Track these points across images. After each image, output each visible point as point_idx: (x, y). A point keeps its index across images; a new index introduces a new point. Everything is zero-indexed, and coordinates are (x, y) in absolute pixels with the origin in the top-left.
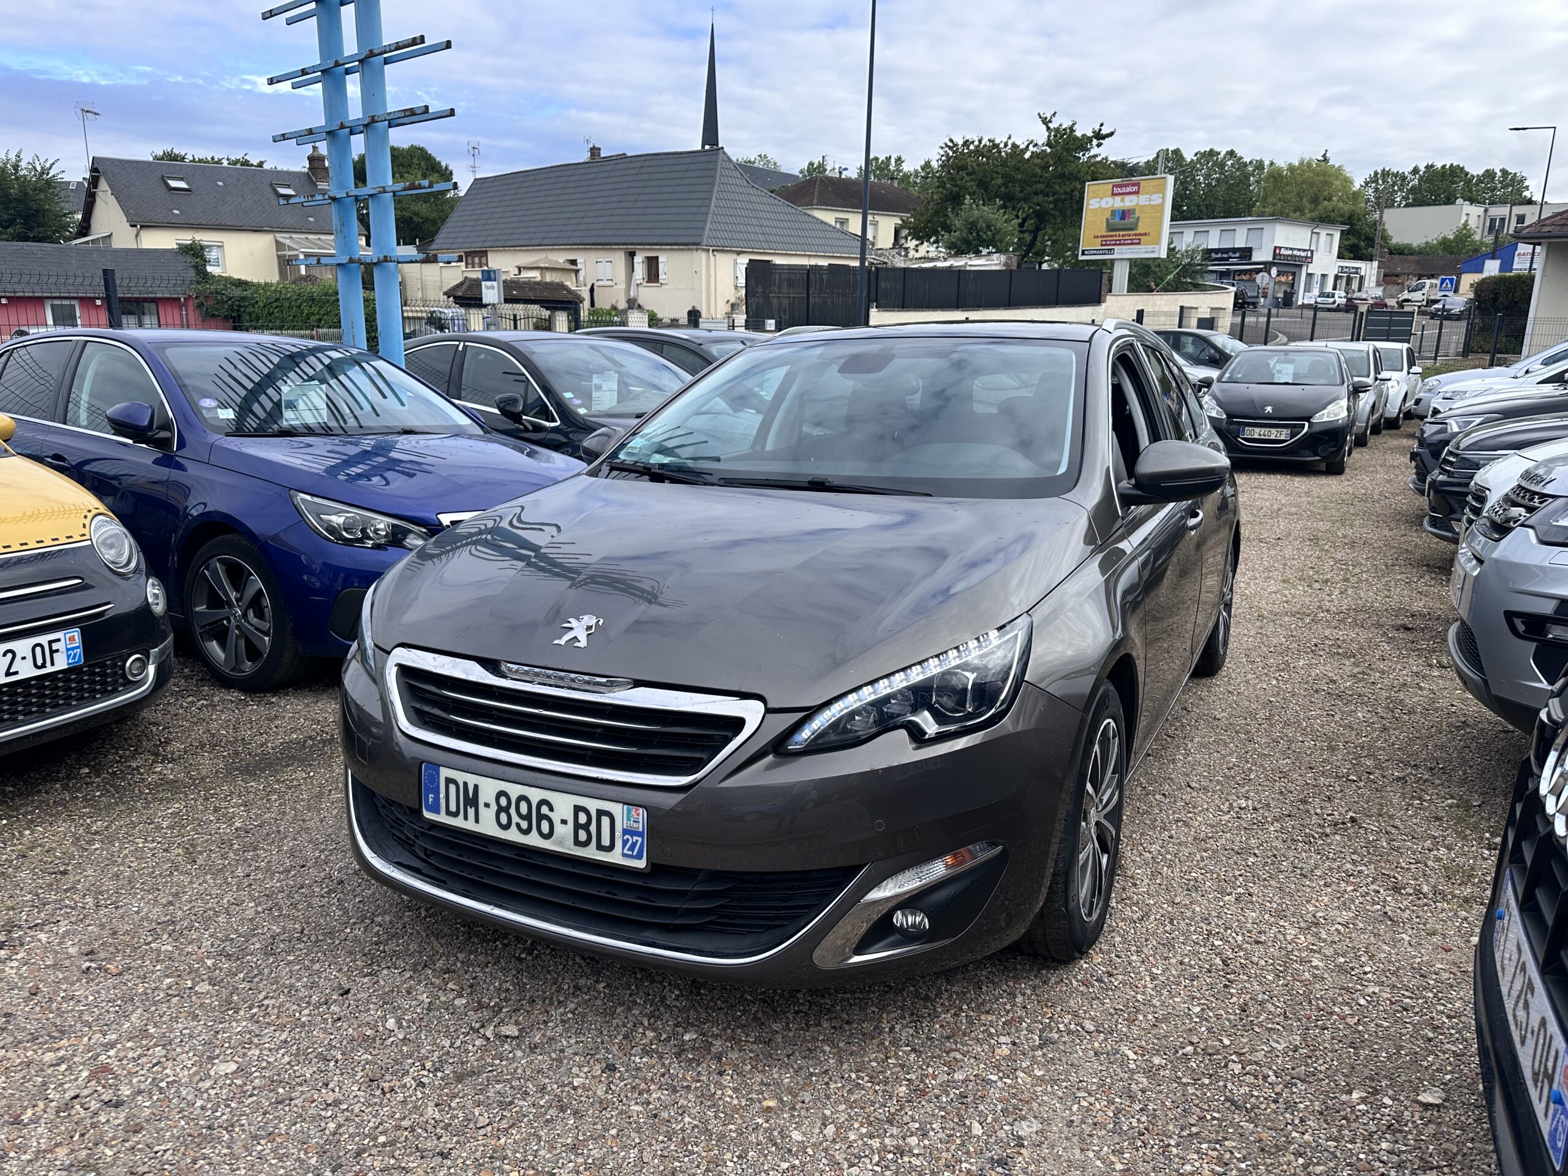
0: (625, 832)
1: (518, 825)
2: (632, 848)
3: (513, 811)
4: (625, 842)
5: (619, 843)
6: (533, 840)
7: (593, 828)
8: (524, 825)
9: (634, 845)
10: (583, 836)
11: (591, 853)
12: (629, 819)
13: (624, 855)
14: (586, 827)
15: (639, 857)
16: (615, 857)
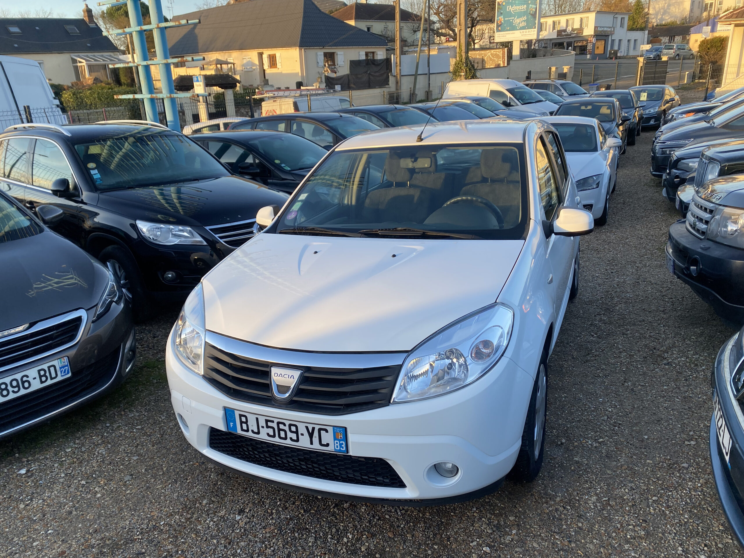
0: (60, 368)
1: (13, 392)
3: (9, 388)
4: (61, 372)
5: (59, 373)
6: (23, 392)
7: (48, 374)
8: (16, 389)
9: (65, 371)
10: (44, 379)
11: (49, 382)
12: (61, 363)
13: (62, 376)
14: (45, 375)
15: (68, 373)
16: (59, 378)
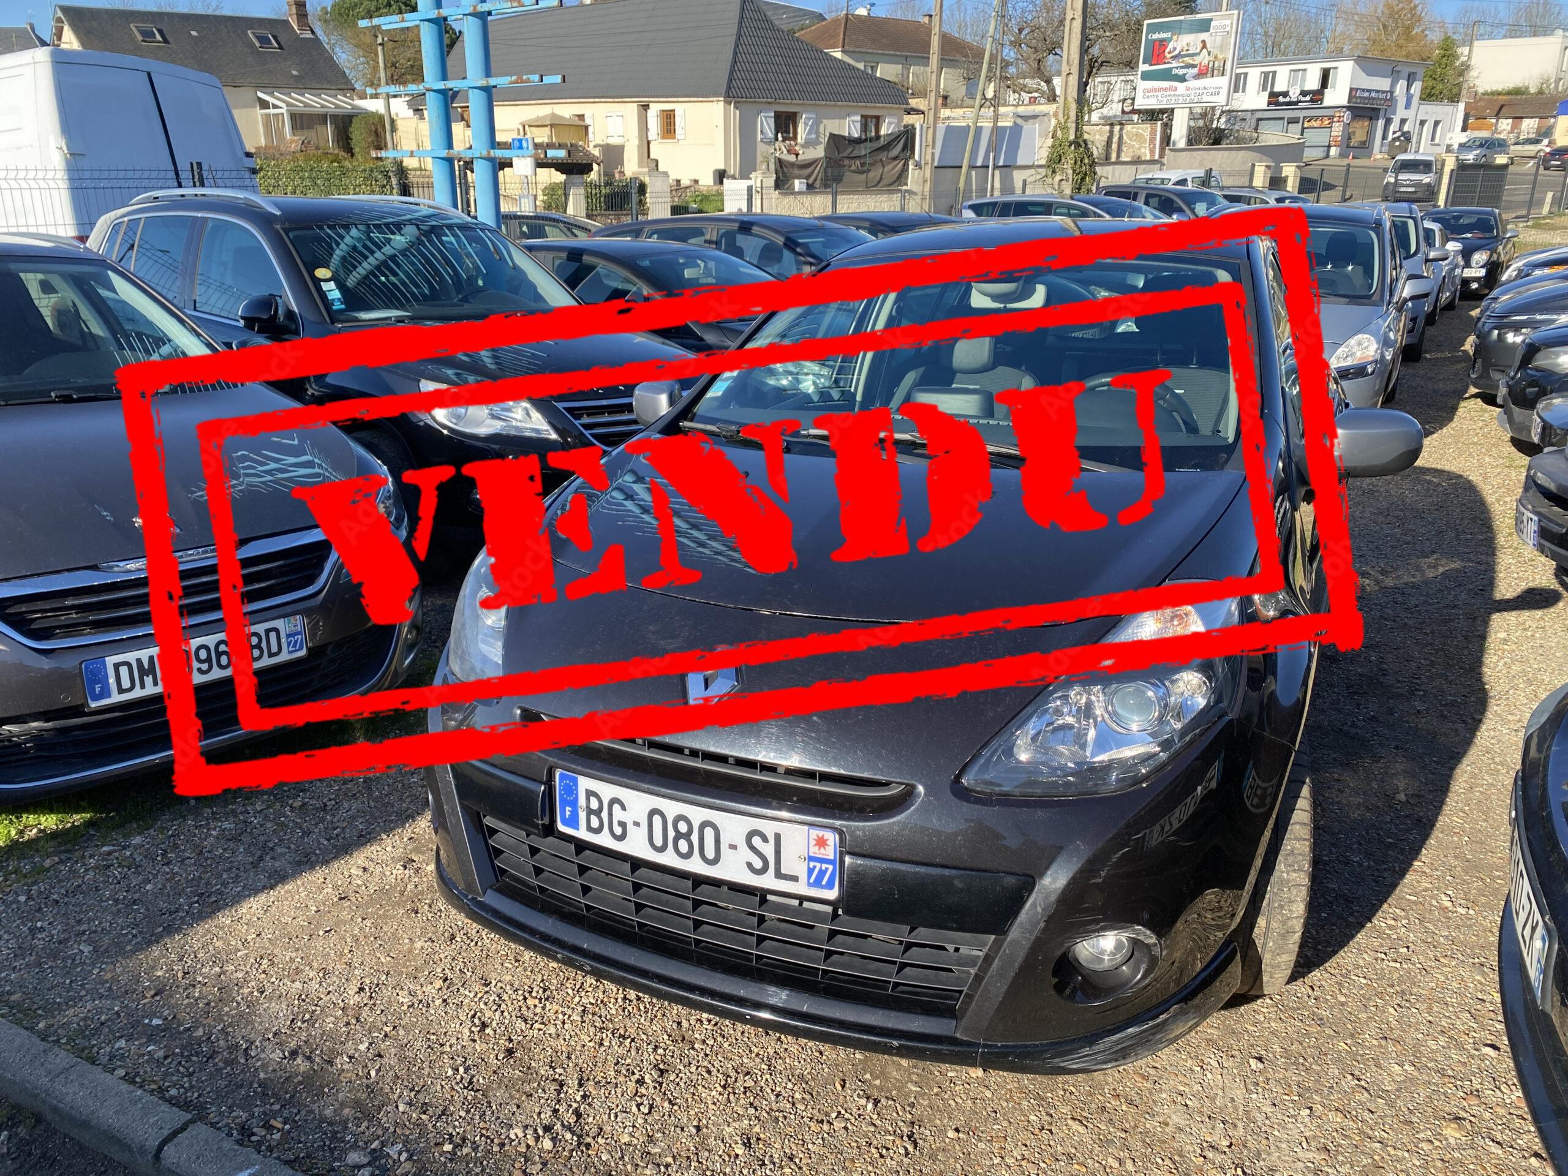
0: (288, 636)
1: (200, 670)
2: (295, 645)
4: (289, 644)
5: (284, 646)
6: (216, 675)
8: (205, 667)
9: (296, 642)
10: (256, 653)
11: (266, 662)
12: (290, 626)
13: (290, 652)
14: (259, 646)
15: (301, 648)
16: (284, 657)
